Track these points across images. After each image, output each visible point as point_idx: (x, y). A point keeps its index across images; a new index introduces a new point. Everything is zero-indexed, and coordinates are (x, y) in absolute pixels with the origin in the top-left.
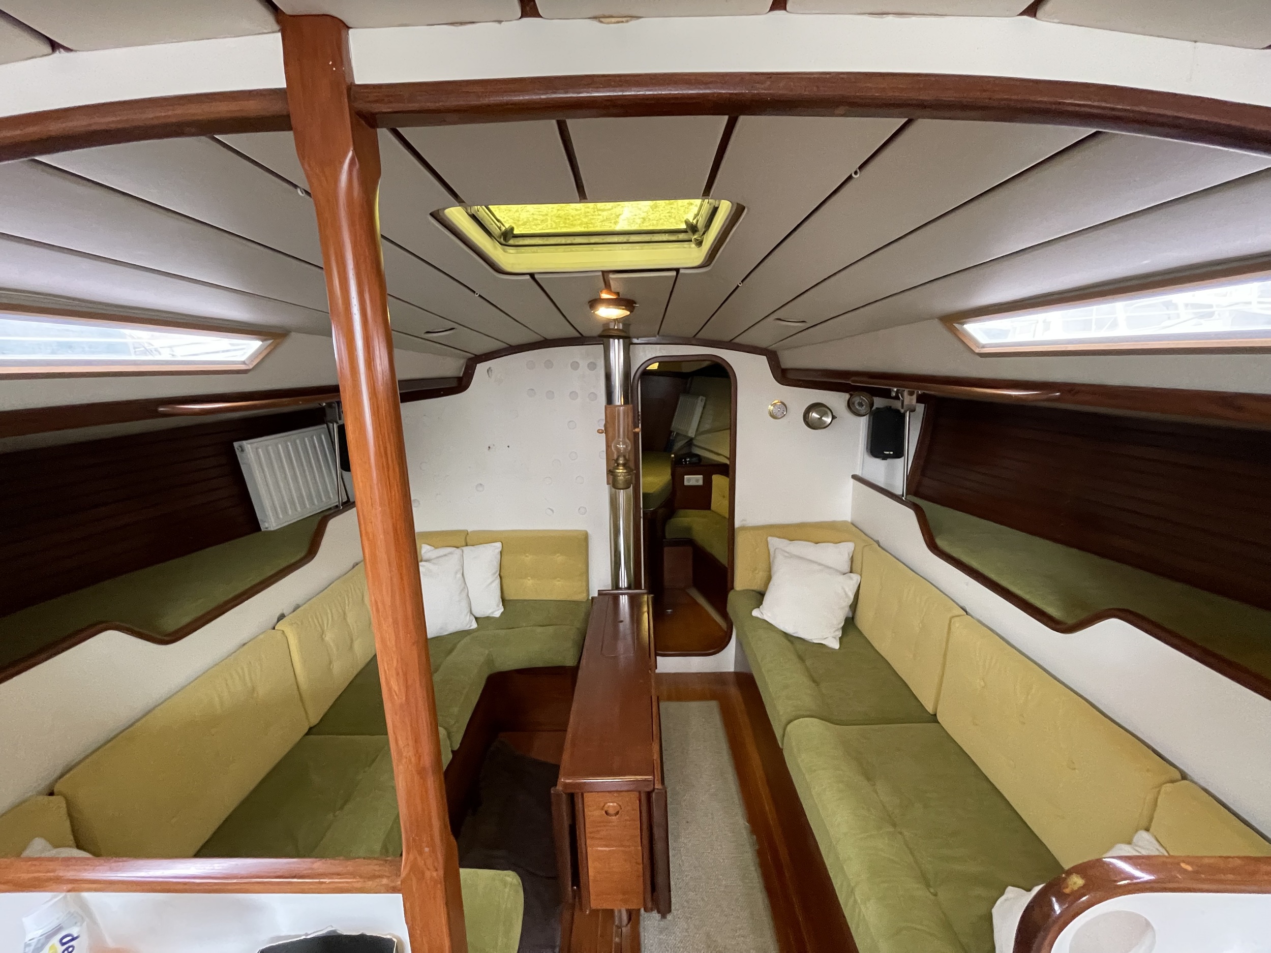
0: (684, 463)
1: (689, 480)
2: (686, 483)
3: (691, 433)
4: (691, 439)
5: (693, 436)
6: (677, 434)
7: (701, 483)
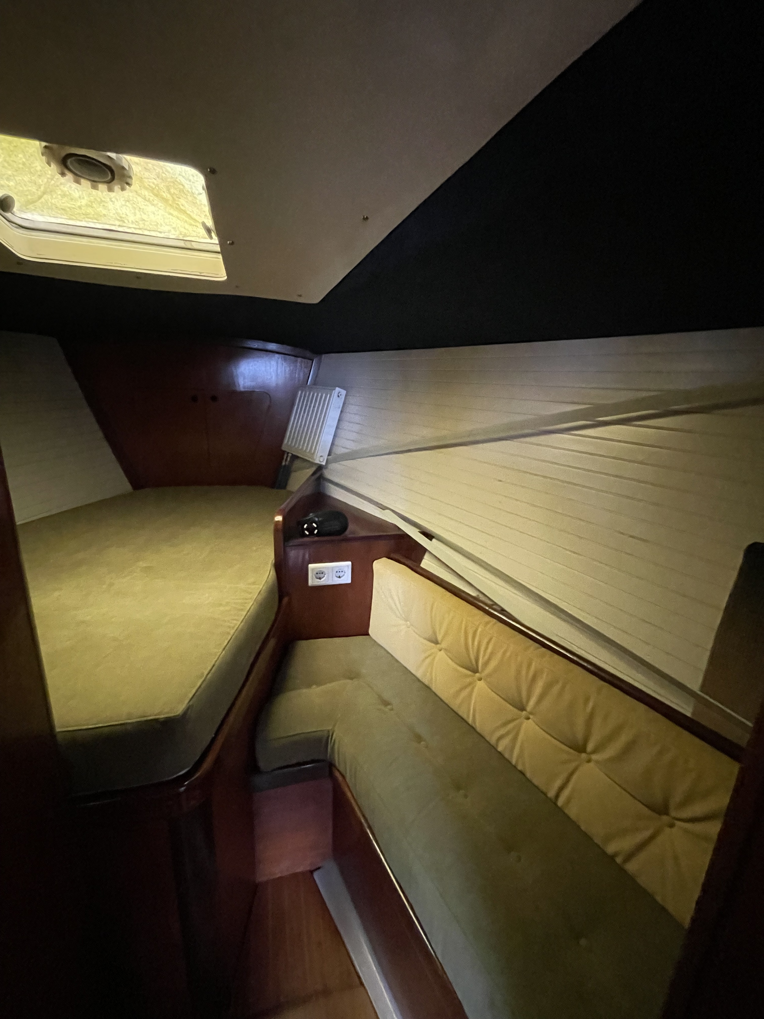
0: (307, 533)
1: (320, 574)
2: (312, 581)
3: (320, 458)
4: (320, 468)
5: (324, 463)
6: (295, 458)
7: (347, 579)
